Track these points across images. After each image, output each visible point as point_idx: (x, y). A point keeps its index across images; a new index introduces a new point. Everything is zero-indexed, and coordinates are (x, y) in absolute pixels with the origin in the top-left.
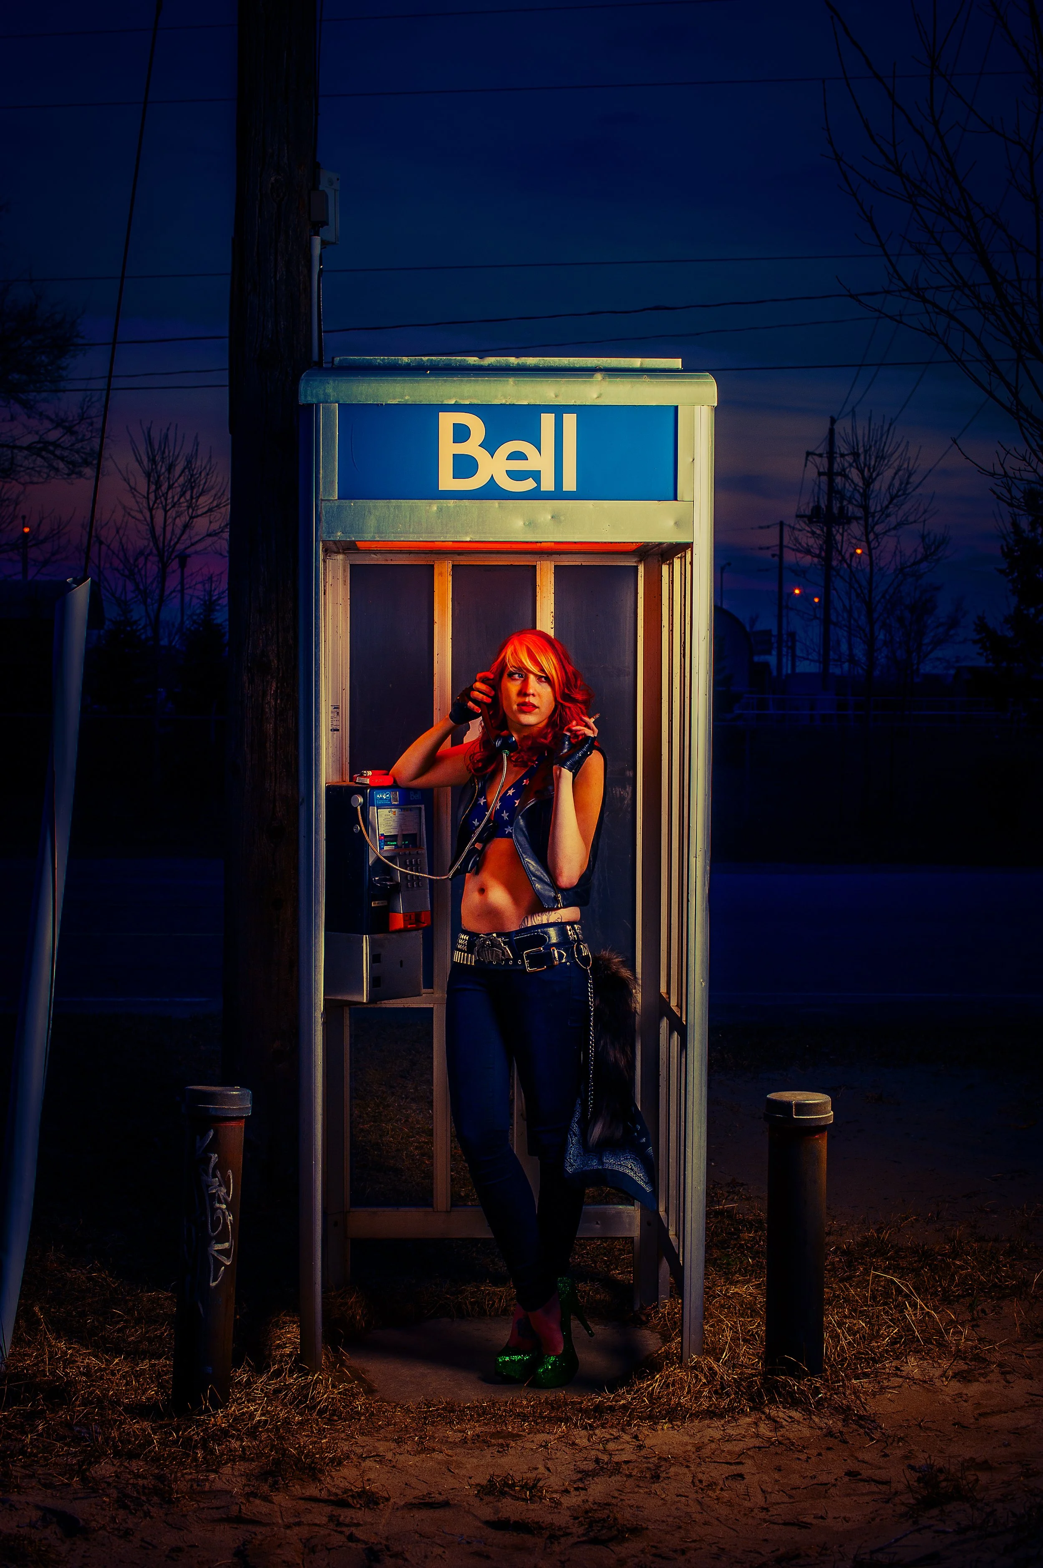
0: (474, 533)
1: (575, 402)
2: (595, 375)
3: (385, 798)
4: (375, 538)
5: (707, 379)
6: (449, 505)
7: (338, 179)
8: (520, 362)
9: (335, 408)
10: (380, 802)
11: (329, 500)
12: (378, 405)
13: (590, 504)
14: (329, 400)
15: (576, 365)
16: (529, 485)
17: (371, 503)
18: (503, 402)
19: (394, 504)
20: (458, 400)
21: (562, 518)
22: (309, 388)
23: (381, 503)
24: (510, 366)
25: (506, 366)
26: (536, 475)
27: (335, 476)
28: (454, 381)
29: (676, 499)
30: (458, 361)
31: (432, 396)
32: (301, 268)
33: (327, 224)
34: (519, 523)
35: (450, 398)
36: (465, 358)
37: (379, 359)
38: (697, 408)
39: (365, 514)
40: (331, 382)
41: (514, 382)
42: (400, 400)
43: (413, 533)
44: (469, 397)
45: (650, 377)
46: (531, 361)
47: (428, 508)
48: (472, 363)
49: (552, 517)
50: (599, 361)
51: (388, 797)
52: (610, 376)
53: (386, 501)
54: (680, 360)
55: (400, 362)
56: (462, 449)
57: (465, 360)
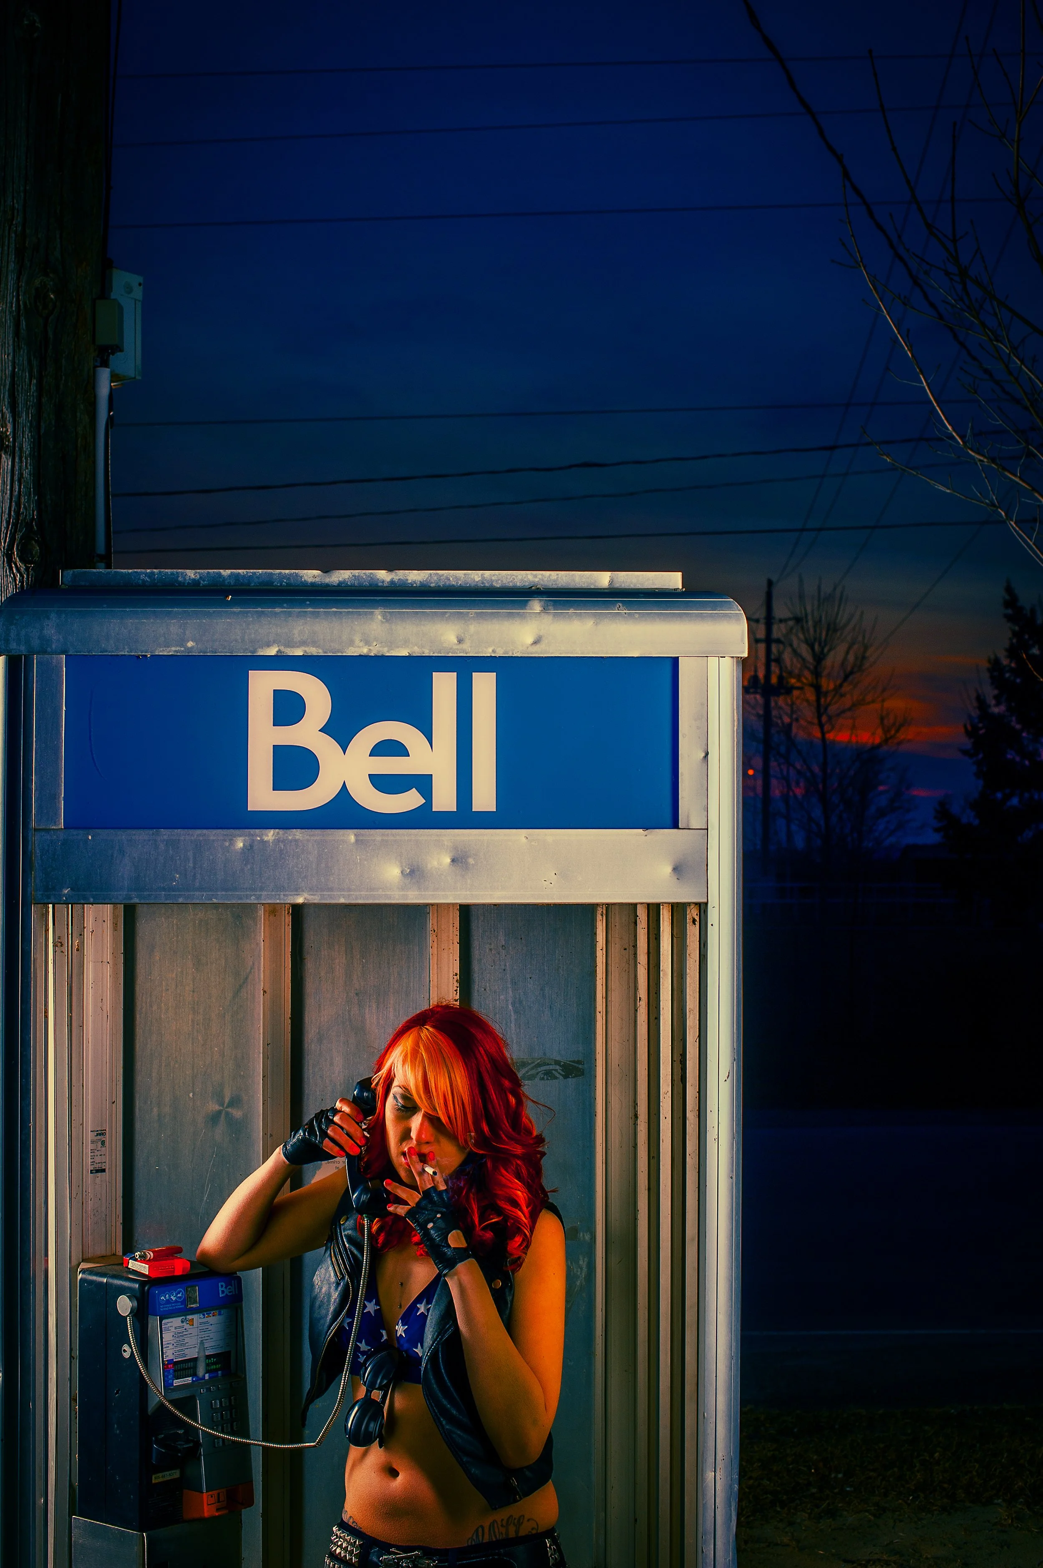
0: (311, 889)
1: (494, 651)
2: (530, 603)
3: (174, 1299)
4: (131, 898)
5: (730, 608)
6: (266, 839)
7: (140, 284)
8: (396, 579)
9: (60, 663)
10: (169, 1307)
11: (48, 831)
12: (138, 657)
13: (520, 836)
14: (49, 649)
15: (495, 584)
16: (411, 800)
17: (122, 836)
18: (365, 651)
19: (165, 837)
20: (282, 648)
21: (471, 861)
22: (13, 627)
23: (141, 835)
24: (377, 585)
25: (371, 585)
26: (423, 784)
27: (59, 786)
28: (276, 614)
29: (675, 825)
30: (285, 576)
31: (236, 641)
32: (78, 414)
33: (121, 350)
34: (392, 872)
35: (268, 645)
36: (297, 571)
37: (144, 574)
38: (713, 662)
39: (112, 856)
40: (53, 616)
41: (384, 617)
42: (178, 649)
43: (201, 889)
44: (303, 643)
45: (629, 605)
46: (415, 577)
47: (227, 844)
48: (310, 580)
49: (453, 861)
50: (535, 576)
51: (180, 1298)
52: (556, 605)
53: (151, 832)
54: (680, 574)
55: (180, 579)
56: (291, 736)
57: (297, 574)
